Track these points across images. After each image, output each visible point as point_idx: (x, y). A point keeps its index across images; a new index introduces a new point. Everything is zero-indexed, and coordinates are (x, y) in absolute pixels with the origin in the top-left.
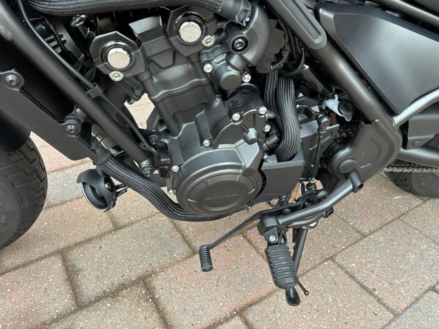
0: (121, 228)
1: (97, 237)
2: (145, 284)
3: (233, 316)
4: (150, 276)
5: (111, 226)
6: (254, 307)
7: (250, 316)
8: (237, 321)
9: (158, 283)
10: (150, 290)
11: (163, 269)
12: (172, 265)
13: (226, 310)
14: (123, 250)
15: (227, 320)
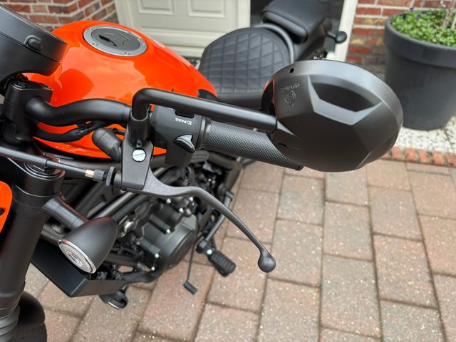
0: (84, 315)
1: (73, 334)
2: (140, 332)
3: (204, 306)
4: (139, 325)
5: (75, 320)
6: (211, 293)
7: (212, 299)
8: (208, 307)
9: (147, 324)
10: (147, 333)
11: (143, 315)
12: (145, 308)
13: (199, 306)
14: (103, 326)
15: (203, 310)
